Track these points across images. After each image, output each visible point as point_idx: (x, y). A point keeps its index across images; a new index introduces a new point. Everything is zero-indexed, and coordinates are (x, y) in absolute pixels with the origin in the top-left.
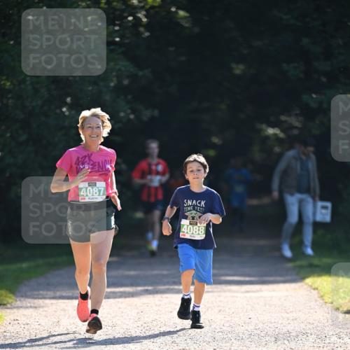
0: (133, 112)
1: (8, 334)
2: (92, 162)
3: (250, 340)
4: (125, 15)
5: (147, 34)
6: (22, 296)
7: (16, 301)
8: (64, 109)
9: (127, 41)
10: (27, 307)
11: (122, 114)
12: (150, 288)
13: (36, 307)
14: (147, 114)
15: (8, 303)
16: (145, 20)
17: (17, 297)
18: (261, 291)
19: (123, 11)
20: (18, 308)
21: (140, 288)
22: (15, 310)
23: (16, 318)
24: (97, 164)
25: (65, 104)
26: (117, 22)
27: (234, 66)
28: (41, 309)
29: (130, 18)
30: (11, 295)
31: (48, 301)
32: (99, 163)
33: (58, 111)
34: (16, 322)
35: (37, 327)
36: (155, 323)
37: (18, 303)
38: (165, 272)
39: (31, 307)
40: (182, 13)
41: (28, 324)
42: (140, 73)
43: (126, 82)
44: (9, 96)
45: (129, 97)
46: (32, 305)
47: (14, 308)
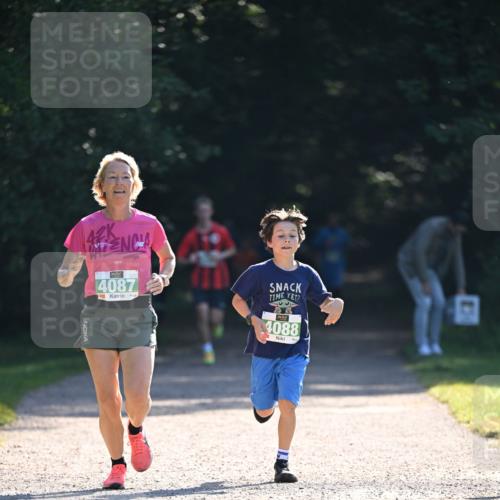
0: (185, 149)
1: (6, 467)
2: (112, 238)
3: (351, 475)
4: (173, 10)
5: (204, 38)
6: (26, 413)
7: (17, 419)
8: (86, 146)
9: (175, 48)
10: (33, 429)
11: (169, 153)
12: (208, 401)
13: (45, 429)
14: (204, 153)
15: (6, 422)
16: (201, 18)
17: (19, 413)
18: (366, 405)
19: (170, 5)
20: (20, 429)
21: (194, 402)
22: (16, 433)
23: (17, 444)
24: (120, 241)
25: (87, 138)
26: (161, 21)
27: (329, 83)
28: (53, 431)
29: (180, 16)
30: (9, 411)
31: (62, 420)
32: (123, 239)
33: (77, 148)
34: (18, 449)
35: (48, 456)
36: (215, 451)
37: (21, 423)
38: (229, 379)
39: (38, 428)
40: (254, 8)
41: (33, 453)
42: (195, 94)
43: (174, 107)
44: (8, 126)
45: (179, 128)
46: (40, 425)
47: (14, 429)
